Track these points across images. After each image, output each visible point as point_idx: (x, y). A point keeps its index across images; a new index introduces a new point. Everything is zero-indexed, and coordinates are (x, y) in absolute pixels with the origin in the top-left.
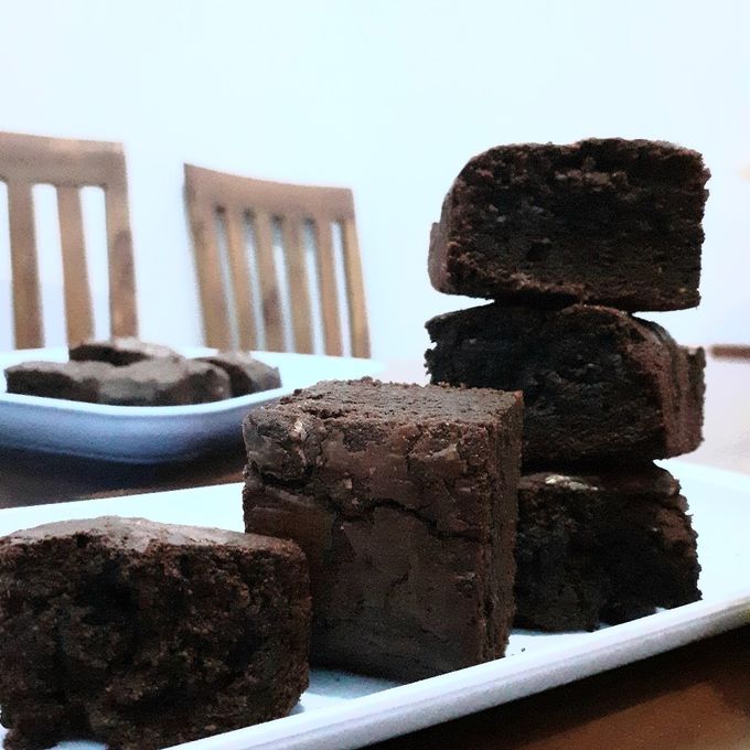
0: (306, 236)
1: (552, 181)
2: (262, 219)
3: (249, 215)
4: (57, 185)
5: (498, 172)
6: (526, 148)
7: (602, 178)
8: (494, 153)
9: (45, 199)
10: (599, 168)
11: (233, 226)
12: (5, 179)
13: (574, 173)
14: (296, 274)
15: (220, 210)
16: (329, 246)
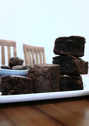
0: (38, 53)
1: (66, 41)
2: (33, 51)
3: (31, 50)
4: (7, 46)
5: (59, 40)
6: (62, 37)
7: (72, 40)
8: (59, 38)
9: (6, 48)
10: (71, 39)
11: (29, 52)
12: (1, 45)
13: (68, 40)
14: (37, 58)
15: (28, 50)
16: (41, 54)
